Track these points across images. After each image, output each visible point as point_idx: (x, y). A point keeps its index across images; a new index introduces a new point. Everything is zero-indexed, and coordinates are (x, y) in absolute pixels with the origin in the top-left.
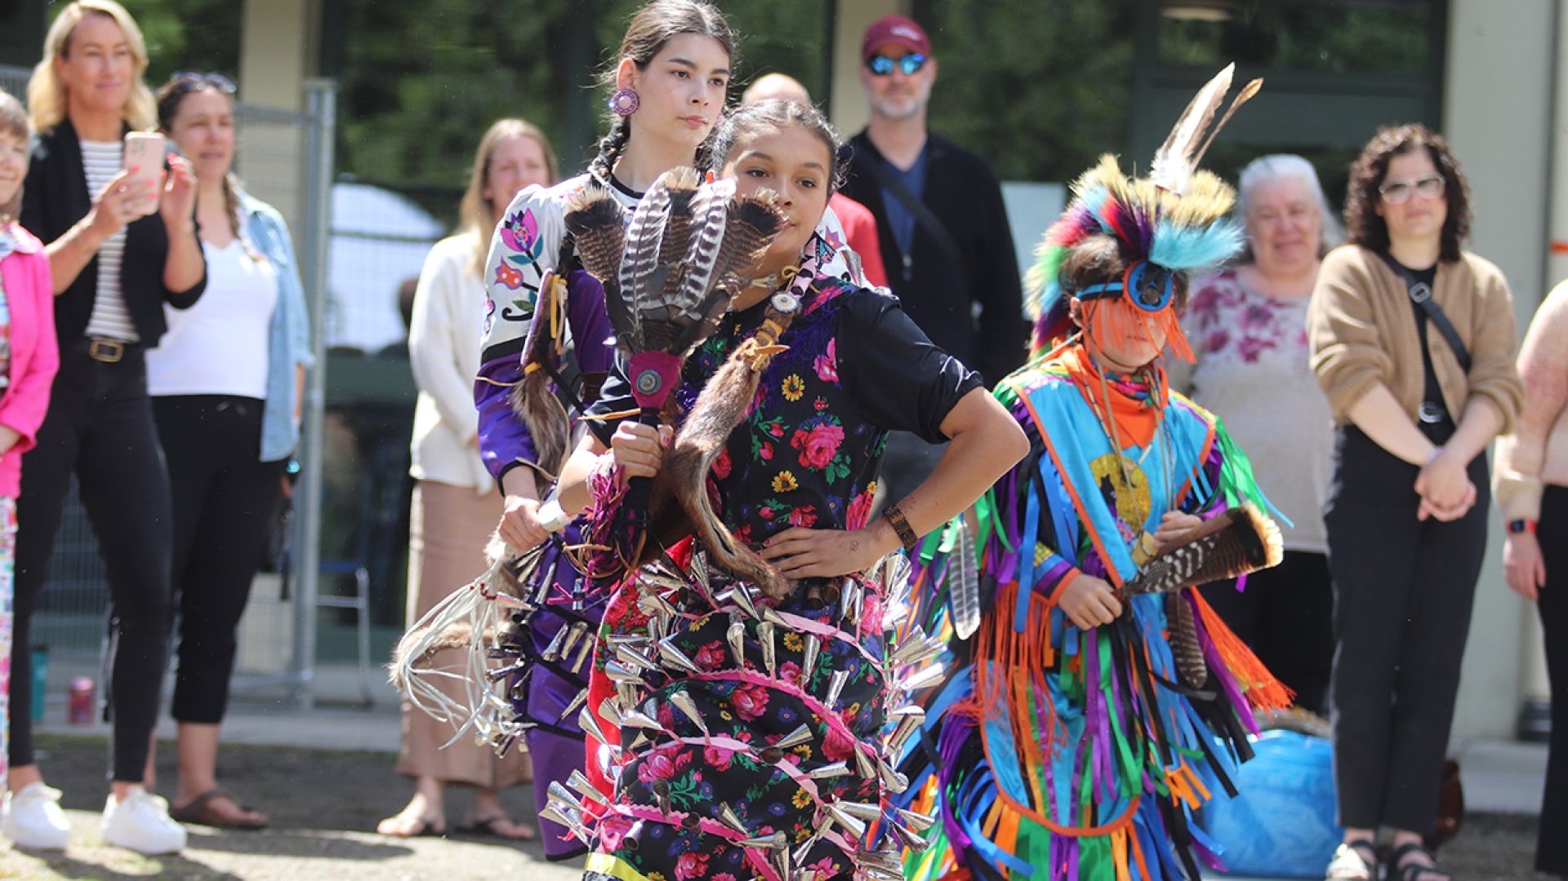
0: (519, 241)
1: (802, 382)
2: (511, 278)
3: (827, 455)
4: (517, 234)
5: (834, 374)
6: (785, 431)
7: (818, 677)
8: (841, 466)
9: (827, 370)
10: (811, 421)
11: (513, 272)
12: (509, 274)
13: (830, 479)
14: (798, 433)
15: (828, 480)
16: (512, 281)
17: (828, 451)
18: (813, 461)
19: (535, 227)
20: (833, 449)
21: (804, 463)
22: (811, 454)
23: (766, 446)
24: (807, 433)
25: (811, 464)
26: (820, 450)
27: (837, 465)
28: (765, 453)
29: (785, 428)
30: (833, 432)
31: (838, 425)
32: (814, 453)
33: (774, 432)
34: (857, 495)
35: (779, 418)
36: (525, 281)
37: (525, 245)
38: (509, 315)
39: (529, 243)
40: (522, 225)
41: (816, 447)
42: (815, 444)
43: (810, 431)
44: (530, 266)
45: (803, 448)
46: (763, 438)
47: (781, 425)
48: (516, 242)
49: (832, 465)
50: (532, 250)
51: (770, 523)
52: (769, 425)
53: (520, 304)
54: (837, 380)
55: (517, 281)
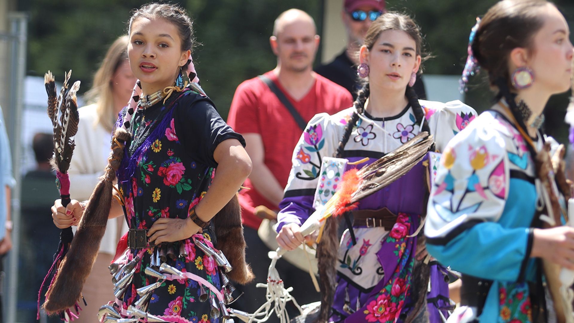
0: (312, 140)
1: (160, 142)
2: (304, 158)
3: (177, 178)
4: (311, 136)
5: (175, 137)
6: (154, 168)
7: (185, 301)
8: (185, 184)
9: (172, 135)
10: (167, 162)
11: (305, 155)
12: (303, 156)
13: (180, 191)
14: (161, 169)
15: (178, 191)
16: (305, 160)
17: (177, 176)
18: (171, 182)
19: (321, 133)
20: (180, 175)
21: (167, 184)
22: (169, 179)
23: (147, 177)
24: (165, 168)
25: (171, 184)
26: (174, 176)
27: (182, 183)
28: (147, 180)
29: (154, 167)
30: (178, 166)
31: (180, 162)
32: (170, 178)
33: (149, 170)
34: (195, 198)
35: (151, 162)
36: (312, 160)
37: (314, 142)
38: (299, 176)
39: (317, 141)
40: (315, 132)
41: (172, 175)
42: (171, 173)
43: (167, 167)
44: (315, 154)
45: (165, 176)
46: (145, 173)
47: (152, 165)
48: (310, 140)
49: (179, 183)
50: (317, 145)
51: (153, 218)
52: (147, 166)
53: (307, 172)
54: (178, 140)
55: (307, 160)
